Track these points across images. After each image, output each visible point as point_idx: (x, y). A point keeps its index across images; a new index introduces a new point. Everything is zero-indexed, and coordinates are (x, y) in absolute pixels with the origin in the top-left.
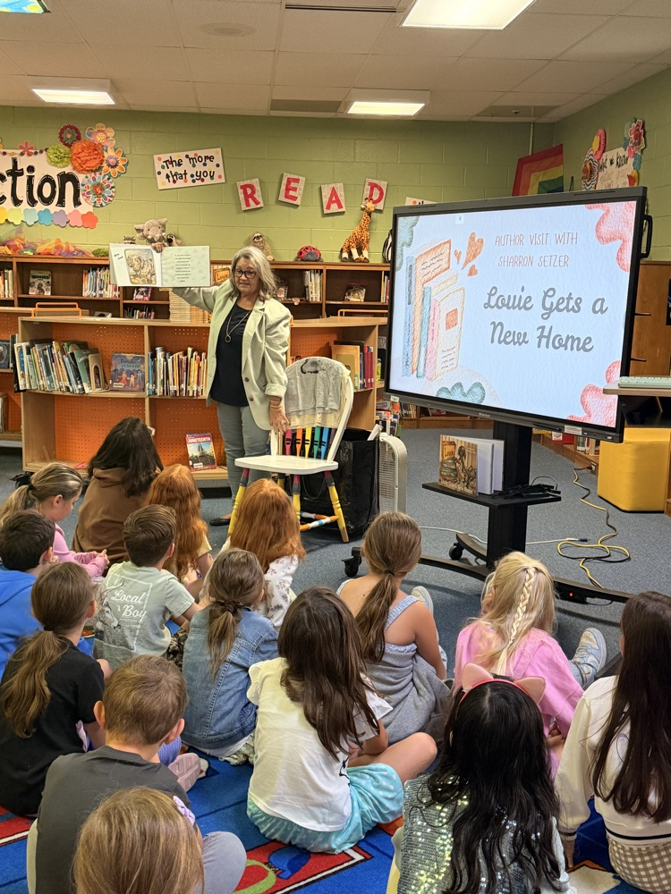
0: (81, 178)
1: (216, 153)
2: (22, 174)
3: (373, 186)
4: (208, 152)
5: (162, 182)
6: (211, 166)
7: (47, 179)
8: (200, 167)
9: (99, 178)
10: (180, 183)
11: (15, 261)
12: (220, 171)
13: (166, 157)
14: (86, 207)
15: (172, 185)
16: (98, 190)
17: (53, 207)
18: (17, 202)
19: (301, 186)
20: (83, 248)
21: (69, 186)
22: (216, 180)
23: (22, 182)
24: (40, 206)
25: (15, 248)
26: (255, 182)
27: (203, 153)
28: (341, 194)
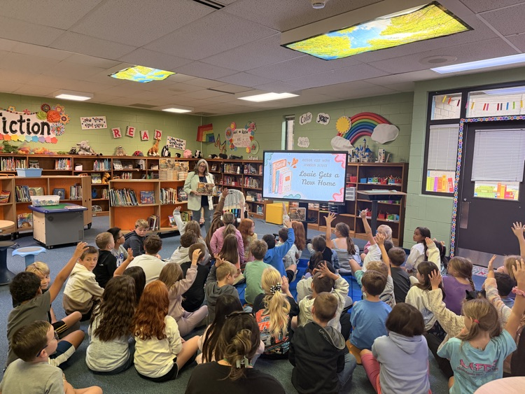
0: (51, 124)
1: (104, 118)
2: (24, 121)
3: (158, 132)
4: (101, 117)
5: (84, 127)
6: (102, 122)
7: (36, 124)
8: (98, 122)
9: (59, 125)
10: (91, 128)
11: (27, 157)
12: (105, 124)
13: (85, 118)
14: (52, 135)
15: (87, 128)
16: (58, 129)
17: (39, 135)
18: (22, 133)
19: (134, 131)
20: (53, 151)
21: (46, 127)
22: (104, 127)
23: (24, 125)
24: (33, 135)
25: (27, 151)
26: (119, 129)
27: (99, 118)
28: (147, 134)
